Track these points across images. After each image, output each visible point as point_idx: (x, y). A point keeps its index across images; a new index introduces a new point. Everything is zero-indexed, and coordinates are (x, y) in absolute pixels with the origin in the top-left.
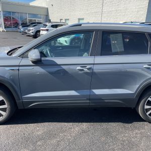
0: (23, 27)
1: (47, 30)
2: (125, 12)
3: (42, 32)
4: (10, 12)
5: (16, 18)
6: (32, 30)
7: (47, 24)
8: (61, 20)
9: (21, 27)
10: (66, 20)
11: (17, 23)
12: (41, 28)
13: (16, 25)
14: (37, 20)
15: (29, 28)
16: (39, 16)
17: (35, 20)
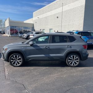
0: (20, 34)
1: (33, 35)
2: (73, 26)
3: (30, 36)
4: (14, 26)
5: (17, 29)
6: (25, 35)
7: (33, 32)
8: (40, 30)
9: (19, 34)
10: (43, 30)
11: (17, 32)
12: (30, 34)
13: (17, 33)
14: (28, 30)
15: (24, 35)
16: (29, 28)
17: (27, 30)
